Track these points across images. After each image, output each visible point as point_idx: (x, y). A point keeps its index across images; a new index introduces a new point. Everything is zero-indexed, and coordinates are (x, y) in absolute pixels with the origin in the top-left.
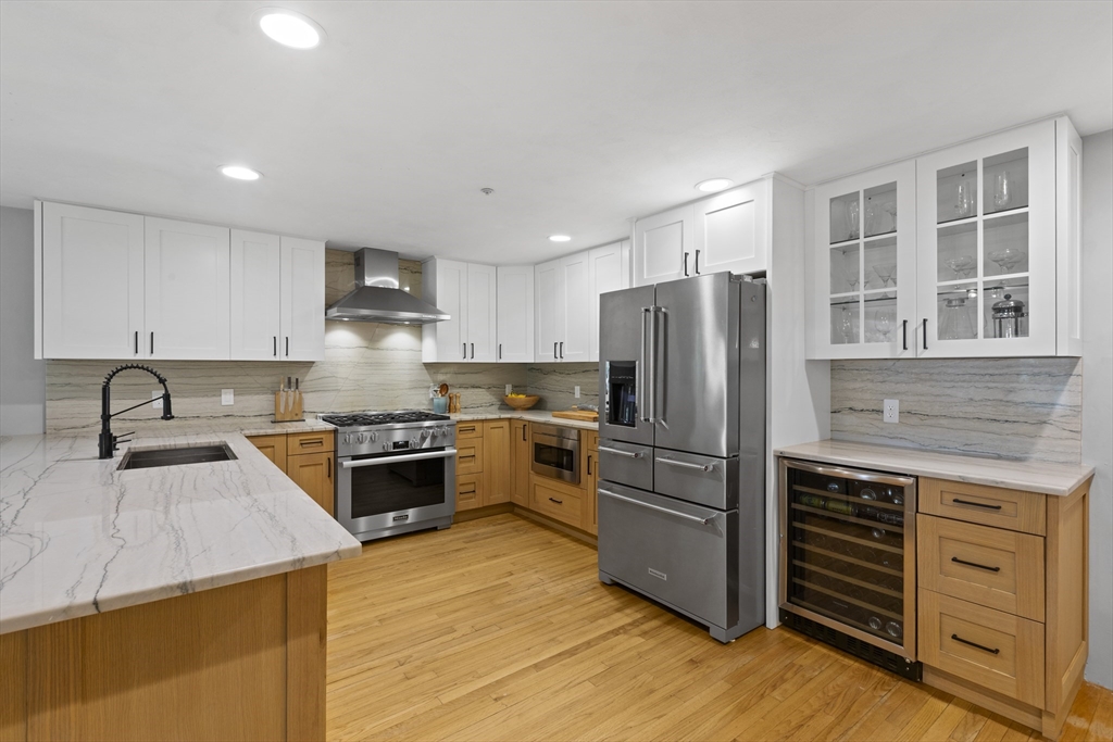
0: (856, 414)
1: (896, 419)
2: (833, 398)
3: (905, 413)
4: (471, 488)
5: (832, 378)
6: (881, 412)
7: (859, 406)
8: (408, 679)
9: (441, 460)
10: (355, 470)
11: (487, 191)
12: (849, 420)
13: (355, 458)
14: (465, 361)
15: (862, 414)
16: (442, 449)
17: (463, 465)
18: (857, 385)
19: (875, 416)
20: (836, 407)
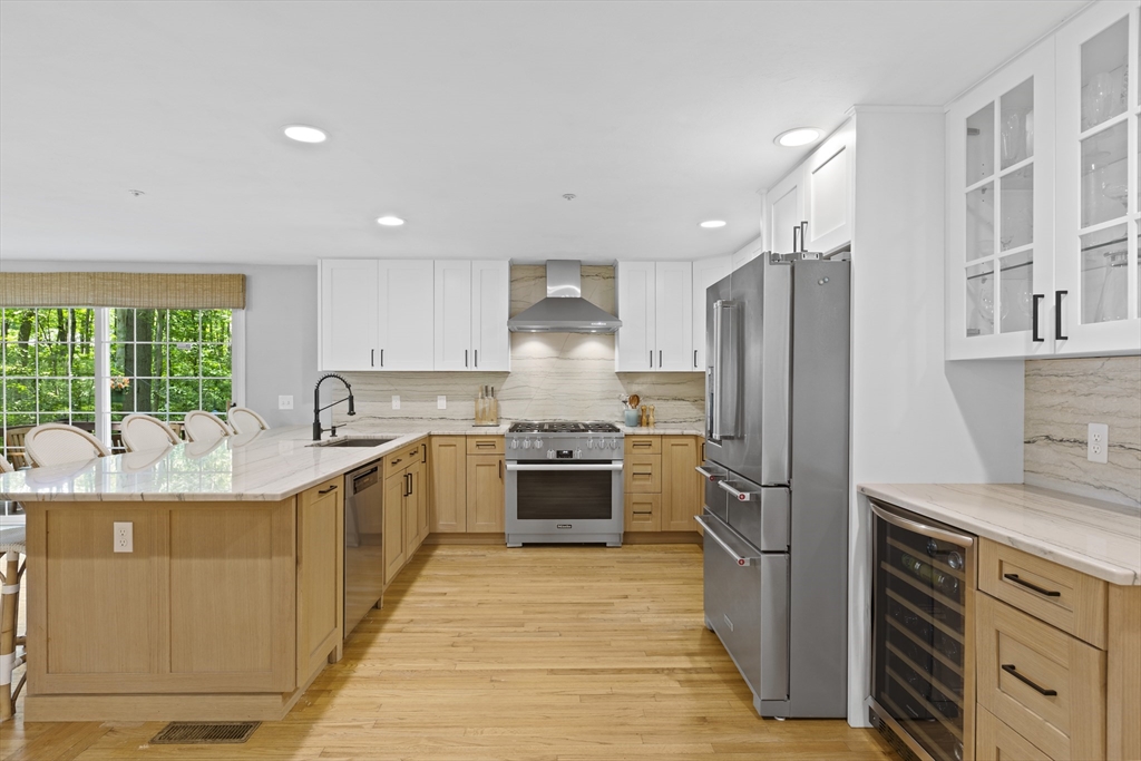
0: (1054, 446)
1: (1103, 458)
2: (1027, 419)
3: (1116, 447)
4: (647, 508)
5: (1026, 389)
6: (1083, 443)
7: (1058, 434)
8: (453, 646)
9: (609, 473)
10: (520, 473)
11: (569, 197)
12: (1047, 454)
13: (520, 462)
14: (653, 370)
15: (1060, 447)
16: (609, 462)
17: (637, 483)
18: (1056, 400)
19: (1077, 450)
20: (1031, 435)
